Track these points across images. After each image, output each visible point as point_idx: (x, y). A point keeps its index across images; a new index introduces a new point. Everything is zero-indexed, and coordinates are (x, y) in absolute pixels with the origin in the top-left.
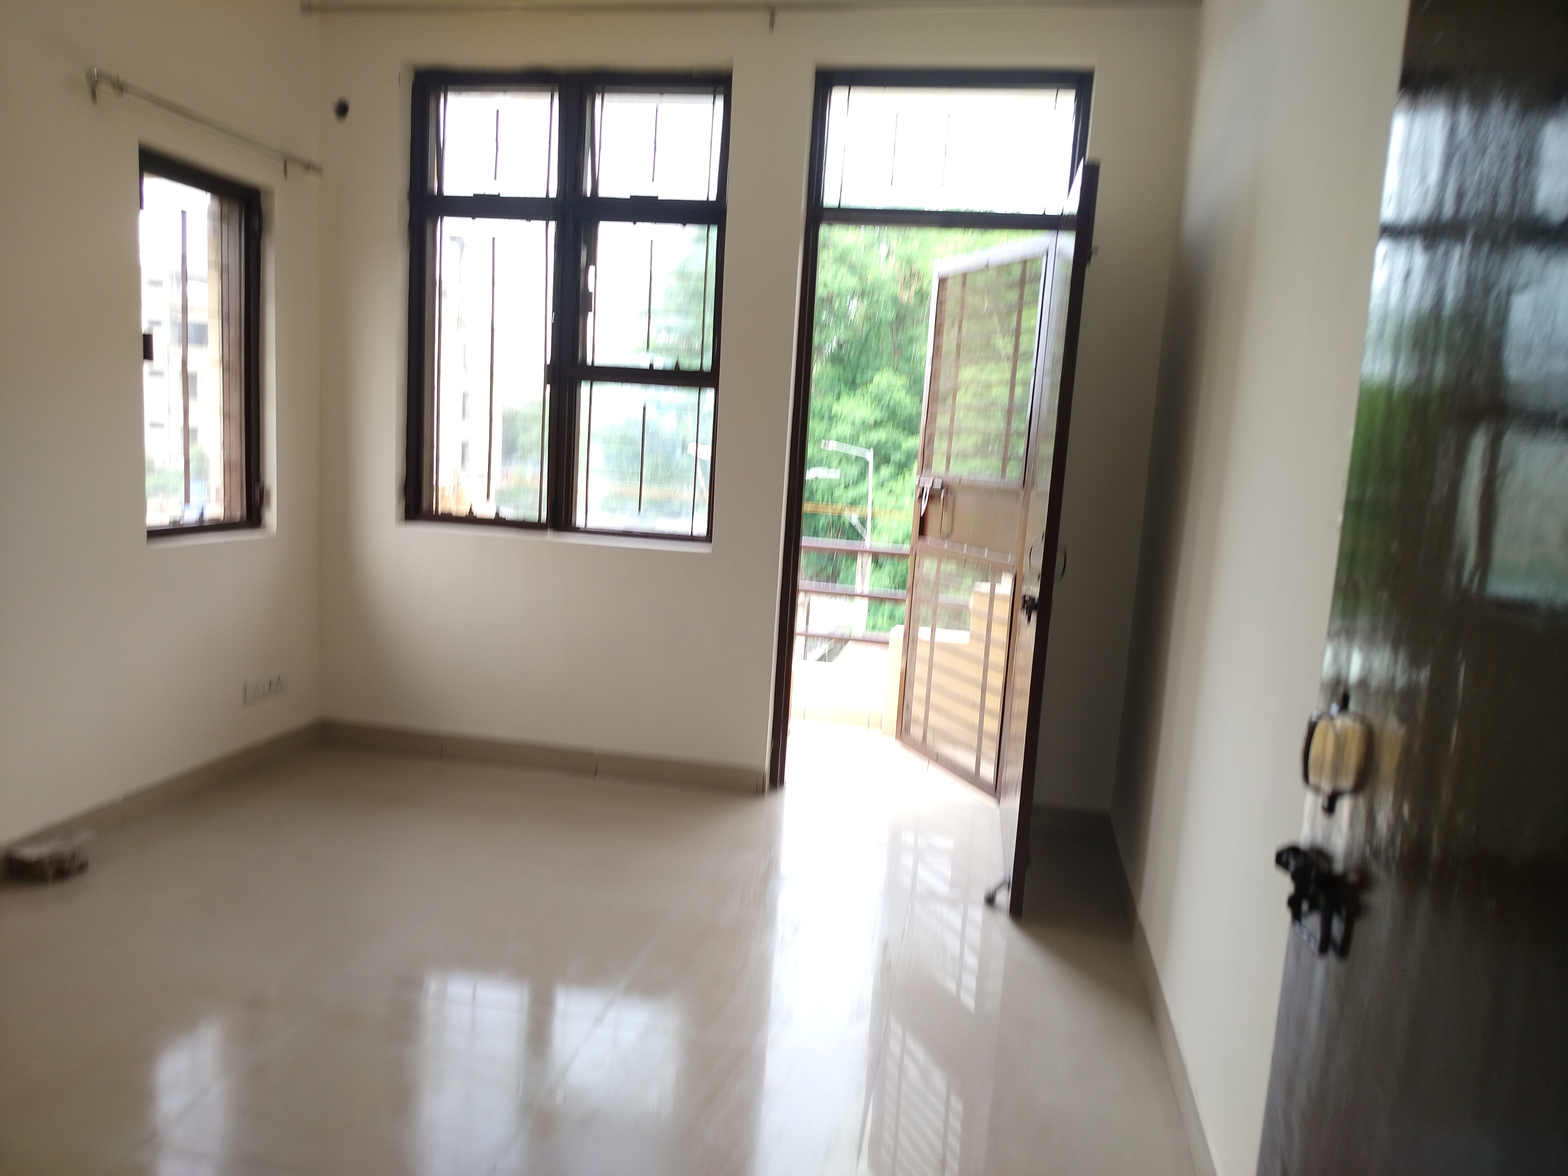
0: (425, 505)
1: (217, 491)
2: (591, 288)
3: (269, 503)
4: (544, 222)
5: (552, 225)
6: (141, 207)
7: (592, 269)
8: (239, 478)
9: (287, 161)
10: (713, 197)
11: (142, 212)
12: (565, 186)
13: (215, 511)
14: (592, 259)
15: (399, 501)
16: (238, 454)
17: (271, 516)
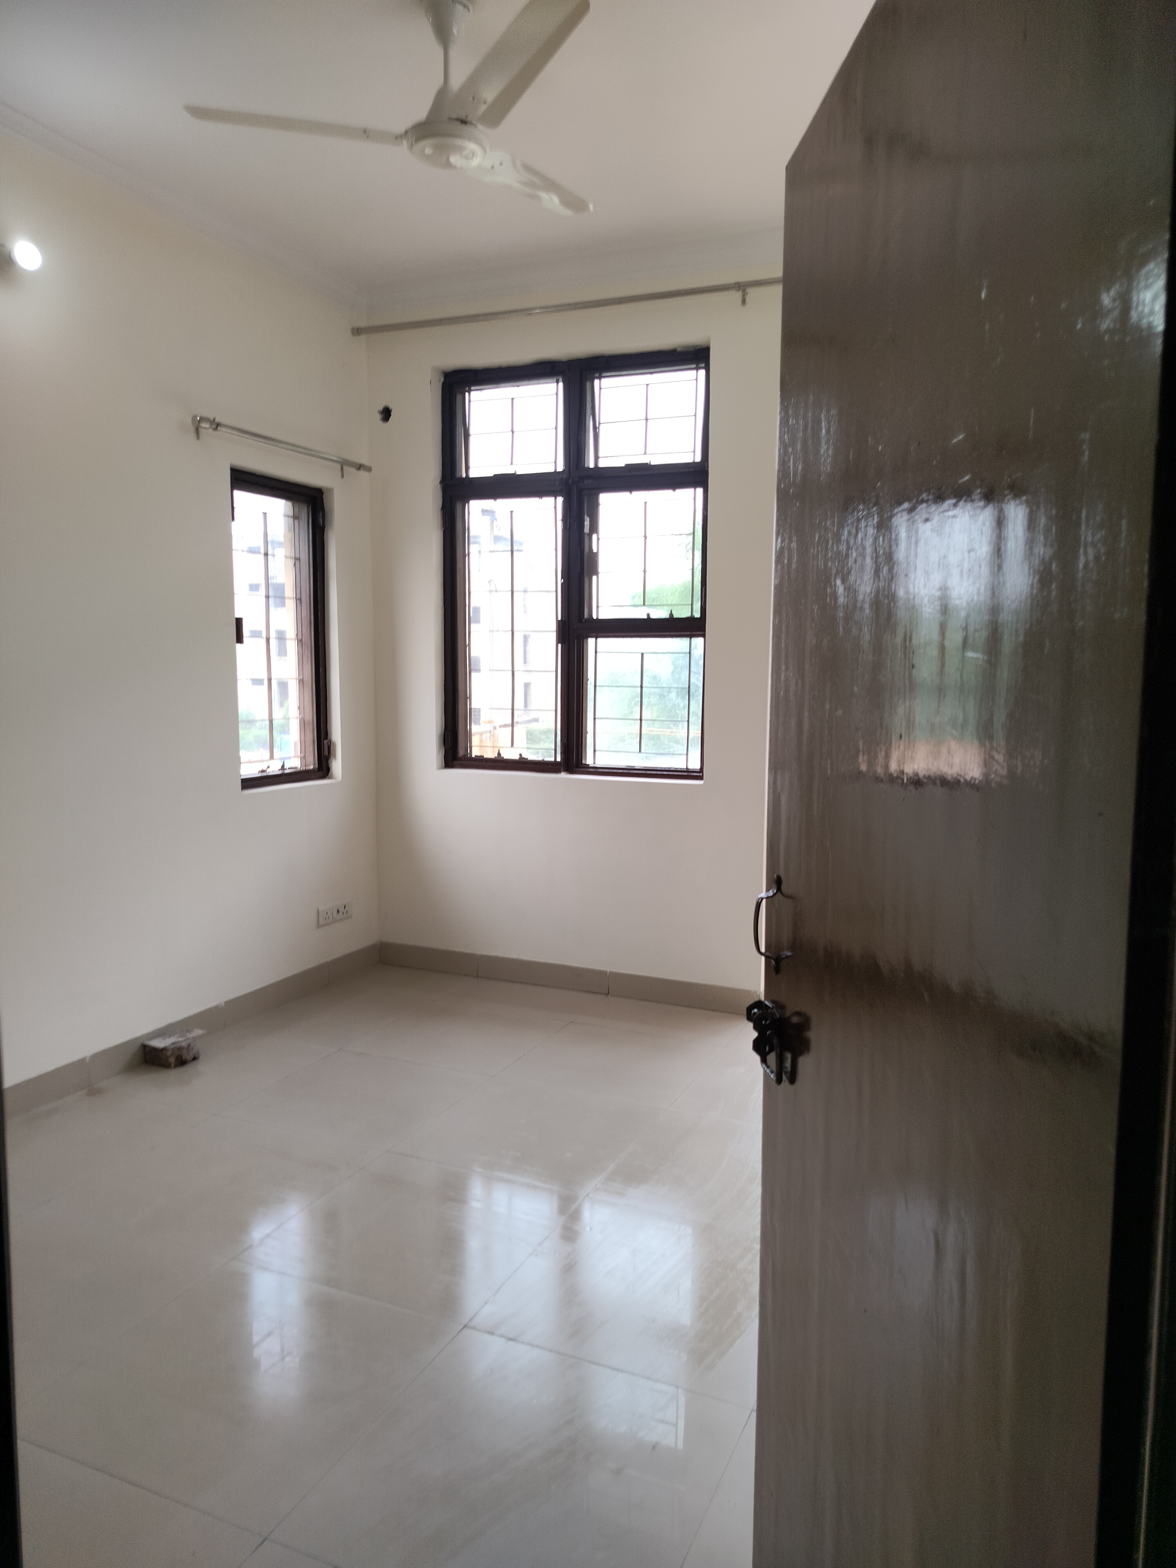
0: (461, 753)
1: (295, 743)
2: (595, 550)
3: (335, 757)
4: (554, 498)
5: (560, 500)
6: (233, 519)
7: (594, 536)
8: (311, 735)
9: (344, 464)
10: (698, 459)
11: (233, 524)
12: (570, 462)
13: (294, 763)
14: (594, 528)
15: (439, 751)
16: (310, 715)
17: (337, 766)
